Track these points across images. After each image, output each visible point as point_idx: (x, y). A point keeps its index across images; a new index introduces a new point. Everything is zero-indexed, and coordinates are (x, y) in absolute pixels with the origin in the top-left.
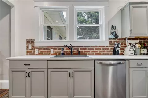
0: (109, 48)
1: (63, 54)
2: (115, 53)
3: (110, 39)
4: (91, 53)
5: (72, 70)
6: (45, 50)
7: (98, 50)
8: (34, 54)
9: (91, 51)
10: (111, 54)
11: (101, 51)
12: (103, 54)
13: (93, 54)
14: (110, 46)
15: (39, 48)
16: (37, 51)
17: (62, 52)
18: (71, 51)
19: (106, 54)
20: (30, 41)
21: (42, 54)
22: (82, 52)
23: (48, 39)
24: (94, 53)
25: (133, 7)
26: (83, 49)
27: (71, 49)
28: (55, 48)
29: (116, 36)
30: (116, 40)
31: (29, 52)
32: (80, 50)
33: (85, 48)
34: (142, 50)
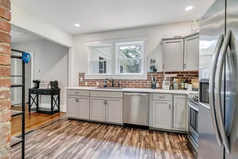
0: (148, 82)
1: (105, 86)
2: (153, 87)
3: (149, 73)
4: (131, 86)
5: (107, 99)
6: (92, 82)
7: (137, 84)
8: (84, 86)
9: (130, 84)
10: (149, 88)
11: (140, 85)
12: (142, 87)
14: (148, 80)
15: (88, 80)
16: (86, 83)
17: (105, 84)
18: (113, 84)
19: (145, 87)
20: (82, 75)
21: (90, 86)
22: (123, 85)
24: (134, 86)
25: (166, 43)
26: (124, 82)
27: (113, 82)
28: (100, 81)
29: (155, 70)
30: (155, 74)
31: (81, 84)
32: (120, 83)
33: (125, 81)
34: (182, 84)
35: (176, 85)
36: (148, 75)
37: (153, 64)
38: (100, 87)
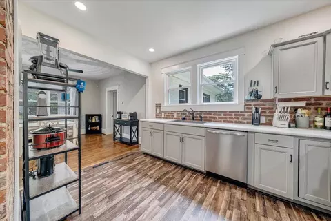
0: (246, 114)
1: (184, 119)
2: (255, 122)
3: (248, 101)
4: (217, 119)
5: (184, 135)
6: (169, 114)
7: (228, 117)
8: (160, 118)
9: (217, 117)
10: (248, 123)
11: (232, 118)
12: (236, 122)
13: (220, 122)
14: (245, 112)
15: (165, 112)
16: (163, 115)
17: (184, 117)
18: (194, 116)
19: (241, 123)
20: (158, 106)
21: (166, 118)
22: (206, 117)
23: (181, 102)
24: (223, 120)
25: (281, 50)
26: (208, 114)
27: (193, 114)
28: (177, 112)
29: (258, 97)
30: (259, 102)
31: (158, 116)
32: (203, 116)
33: (209, 113)
34: (318, 119)
35: (303, 121)
36: (245, 105)
37: (255, 87)
38: (177, 120)
